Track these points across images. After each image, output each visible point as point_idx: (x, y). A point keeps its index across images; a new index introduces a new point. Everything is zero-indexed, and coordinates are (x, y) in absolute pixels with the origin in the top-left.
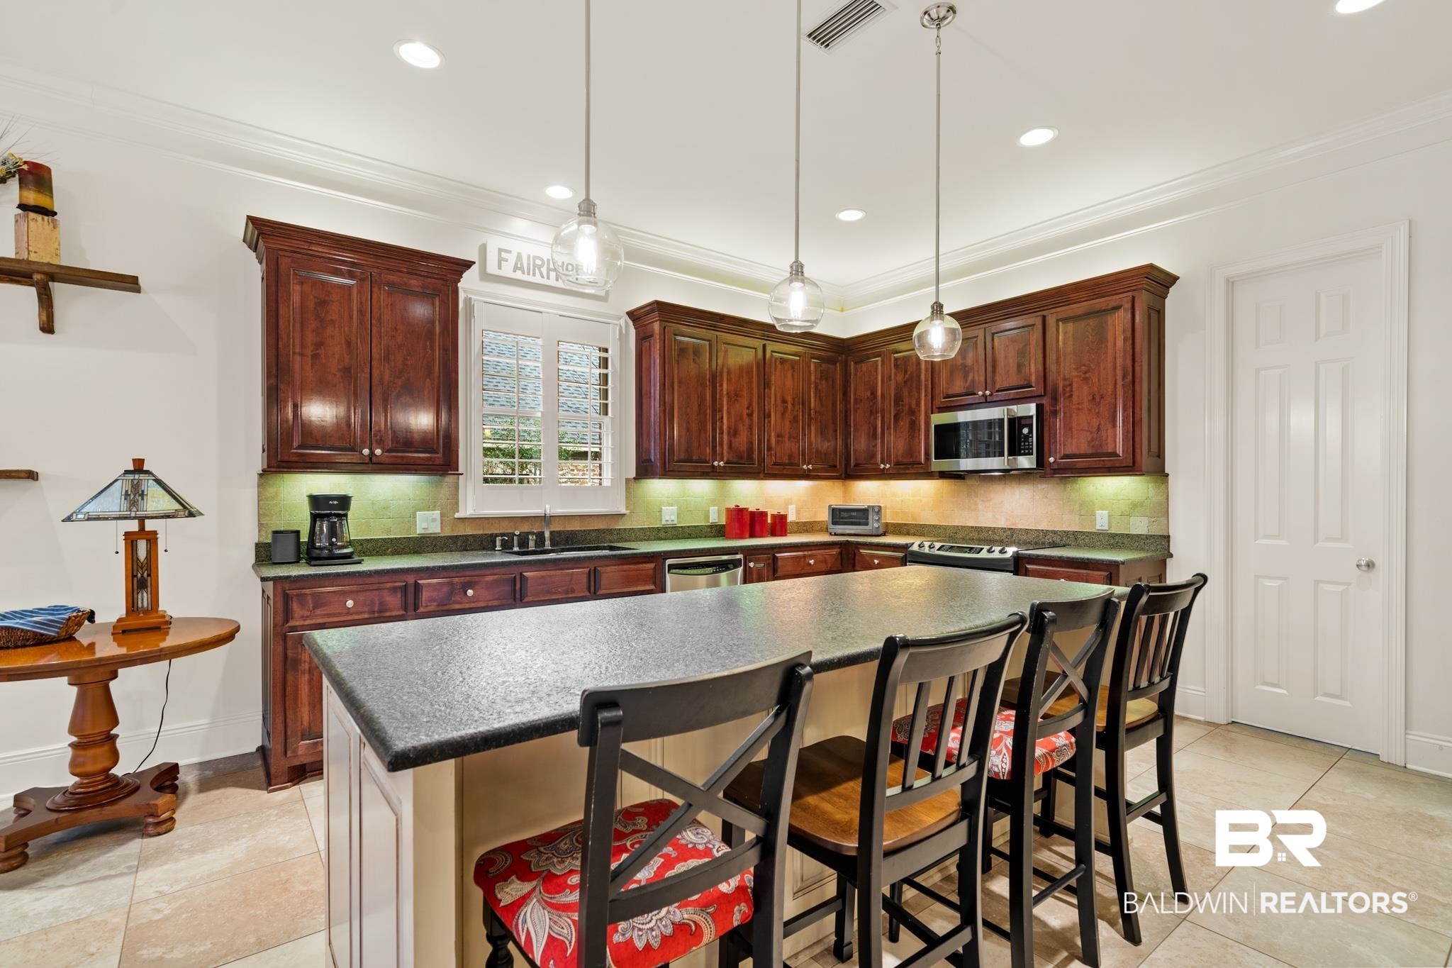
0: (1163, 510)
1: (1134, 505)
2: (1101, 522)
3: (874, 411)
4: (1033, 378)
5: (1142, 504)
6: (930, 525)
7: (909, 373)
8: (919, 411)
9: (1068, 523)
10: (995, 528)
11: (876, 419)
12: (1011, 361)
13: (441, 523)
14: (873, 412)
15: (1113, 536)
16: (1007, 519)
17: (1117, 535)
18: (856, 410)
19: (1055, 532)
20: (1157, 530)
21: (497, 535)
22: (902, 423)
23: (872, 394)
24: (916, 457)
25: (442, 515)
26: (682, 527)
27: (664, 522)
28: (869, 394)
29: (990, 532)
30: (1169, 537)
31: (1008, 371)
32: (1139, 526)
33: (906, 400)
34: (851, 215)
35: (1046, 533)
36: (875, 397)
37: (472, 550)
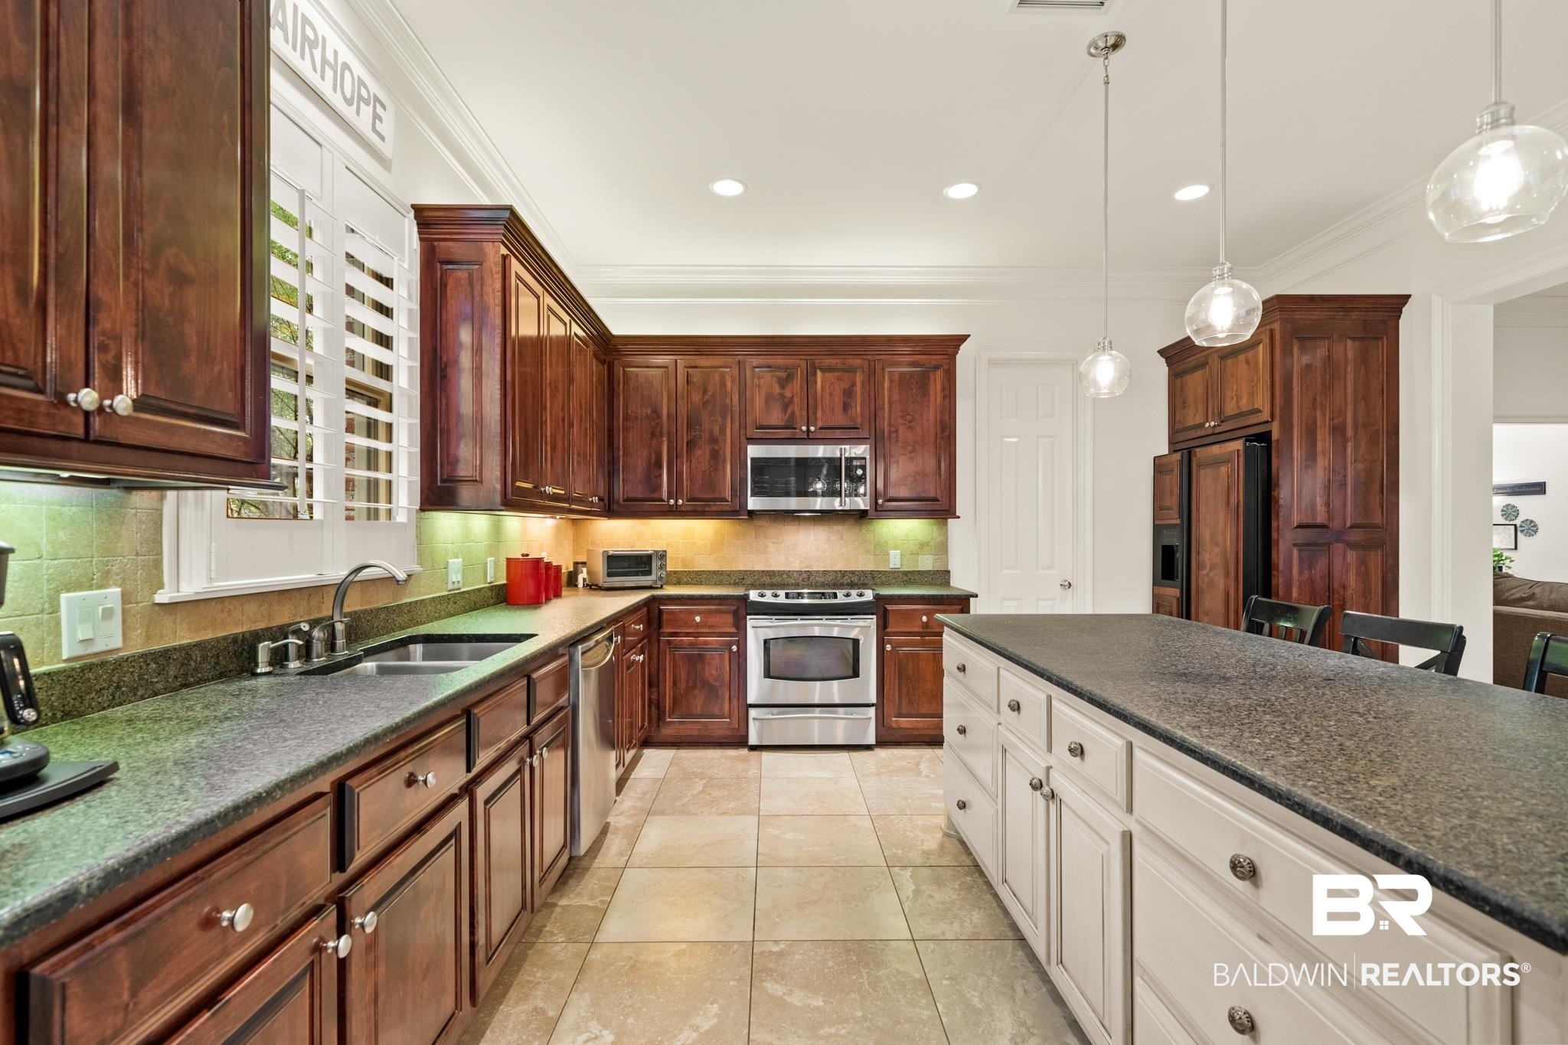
0: (943, 548)
1: (922, 545)
2: (895, 561)
3: (658, 434)
4: (859, 420)
5: (928, 544)
6: (710, 572)
7: (710, 393)
8: (725, 440)
9: (864, 563)
10: (789, 571)
11: (660, 443)
12: (836, 399)
13: (124, 621)
14: (654, 434)
15: (906, 573)
16: (801, 561)
17: (909, 572)
18: (626, 429)
19: (853, 572)
20: (939, 567)
21: (257, 636)
22: (700, 452)
23: (654, 411)
24: (720, 493)
25: (126, 598)
26: (468, 592)
27: (450, 587)
28: (649, 411)
29: (784, 576)
30: (949, 572)
31: (833, 409)
32: (926, 563)
33: (706, 425)
34: (728, 188)
35: (844, 573)
36: (659, 416)
37: (200, 682)
